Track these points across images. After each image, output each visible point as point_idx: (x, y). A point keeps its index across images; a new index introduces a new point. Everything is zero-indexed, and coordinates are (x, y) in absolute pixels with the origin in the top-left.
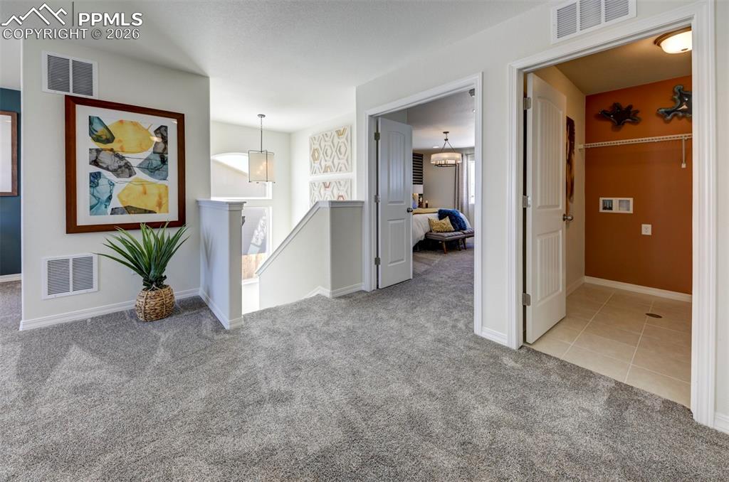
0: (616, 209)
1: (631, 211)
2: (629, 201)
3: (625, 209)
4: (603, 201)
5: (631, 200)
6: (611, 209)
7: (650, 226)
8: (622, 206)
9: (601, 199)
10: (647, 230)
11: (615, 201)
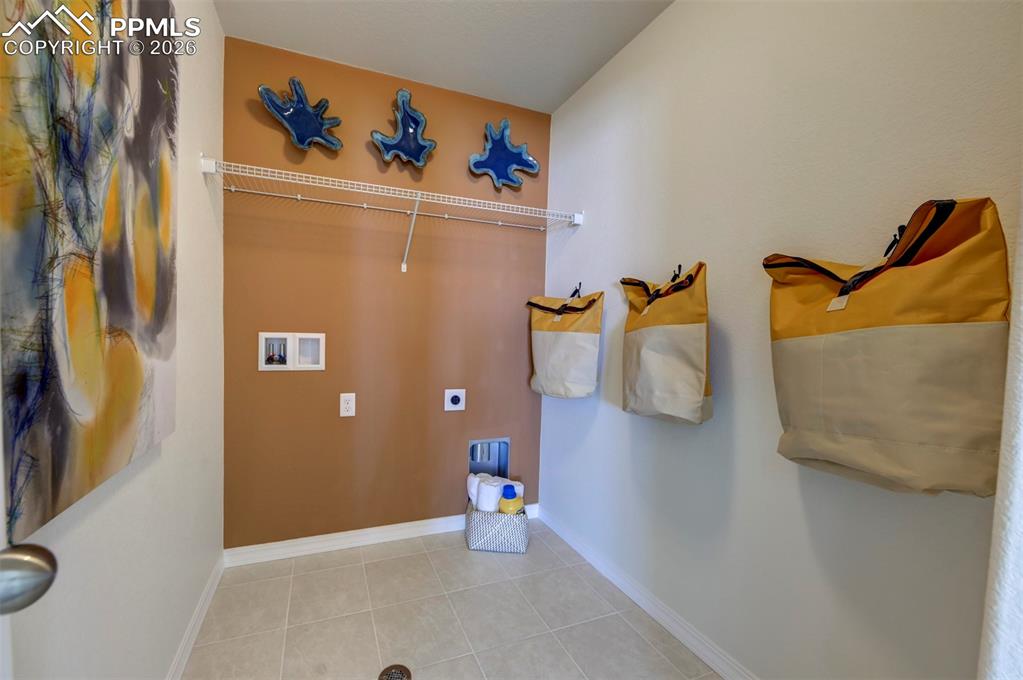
0: (295, 363)
1: (322, 366)
2: (318, 340)
3: (310, 359)
4: (267, 339)
5: (322, 337)
6: (283, 360)
7: (352, 396)
8: (304, 352)
9: (263, 336)
10: (348, 404)
11: (293, 339)
